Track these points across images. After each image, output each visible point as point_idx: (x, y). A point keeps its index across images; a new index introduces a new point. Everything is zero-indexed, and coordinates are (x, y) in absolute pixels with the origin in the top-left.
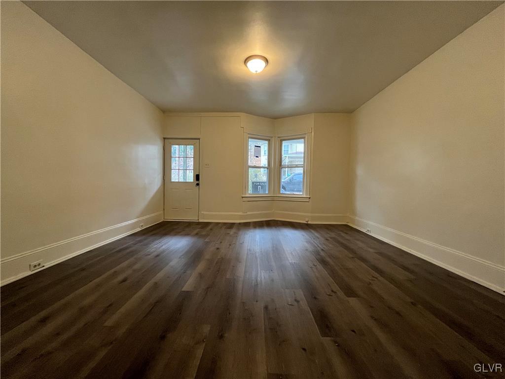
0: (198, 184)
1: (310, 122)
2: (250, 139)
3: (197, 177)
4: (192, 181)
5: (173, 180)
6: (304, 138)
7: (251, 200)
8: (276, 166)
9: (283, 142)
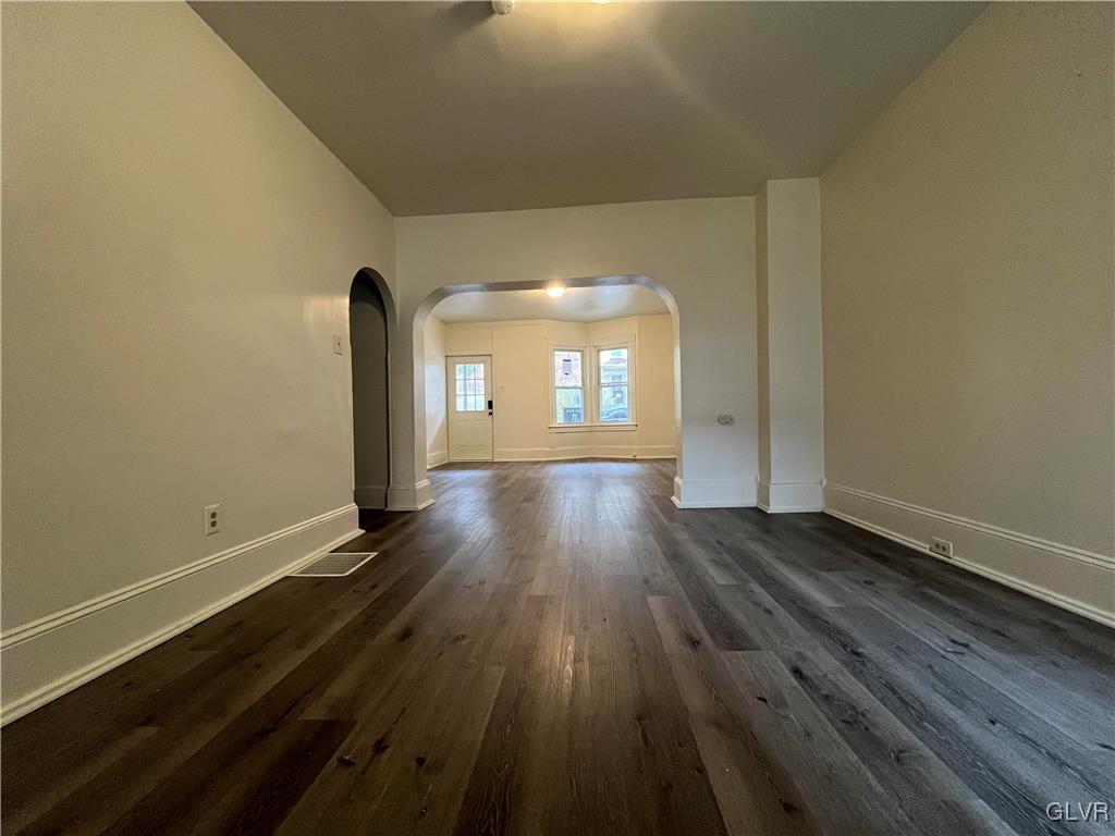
0: (491, 414)
1: (632, 327)
2: (556, 353)
3: (490, 404)
4: (483, 409)
5: (458, 409)
6: (626, 347)
7: (561, 430)
8: (592, 386)
9: (602, 353)
